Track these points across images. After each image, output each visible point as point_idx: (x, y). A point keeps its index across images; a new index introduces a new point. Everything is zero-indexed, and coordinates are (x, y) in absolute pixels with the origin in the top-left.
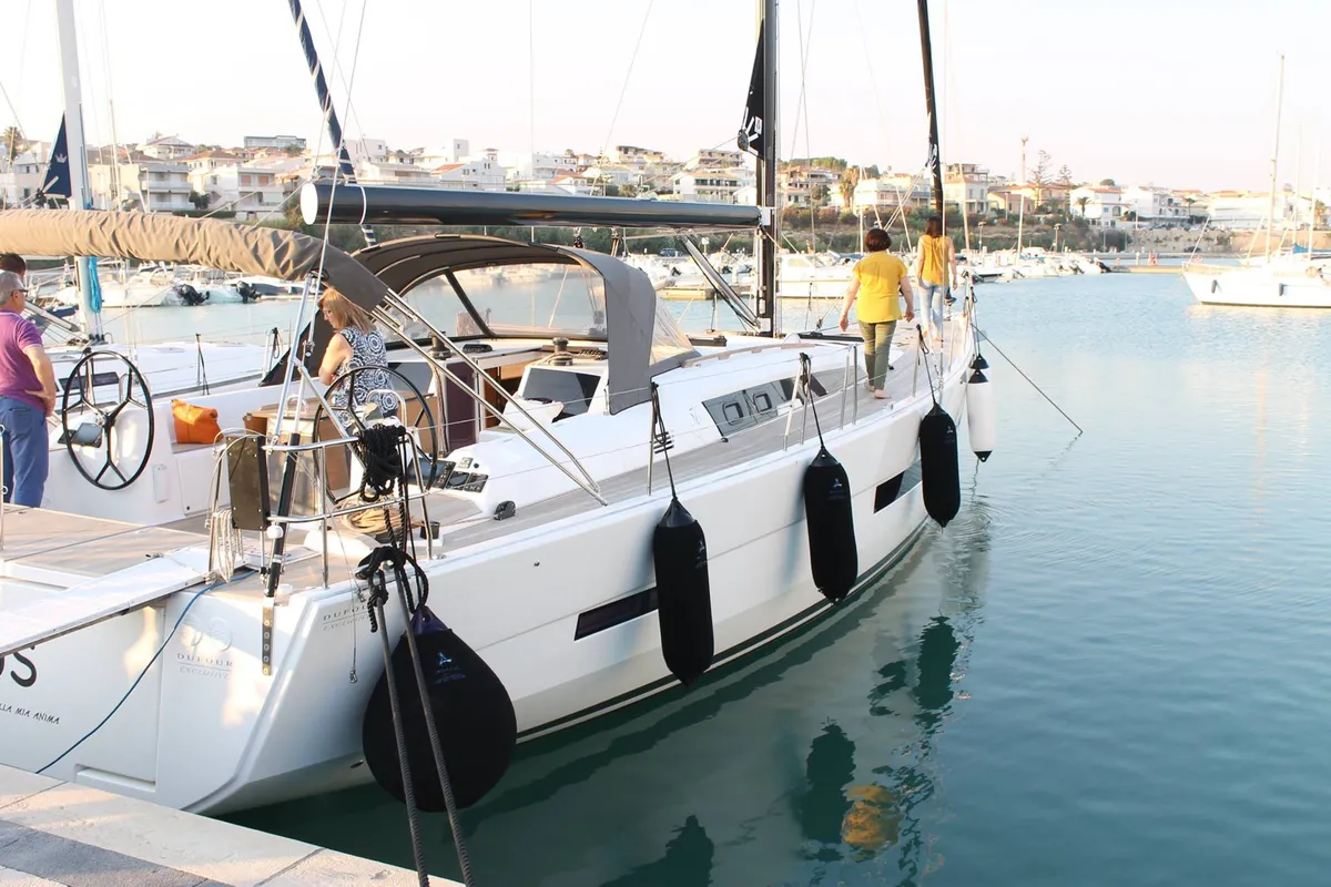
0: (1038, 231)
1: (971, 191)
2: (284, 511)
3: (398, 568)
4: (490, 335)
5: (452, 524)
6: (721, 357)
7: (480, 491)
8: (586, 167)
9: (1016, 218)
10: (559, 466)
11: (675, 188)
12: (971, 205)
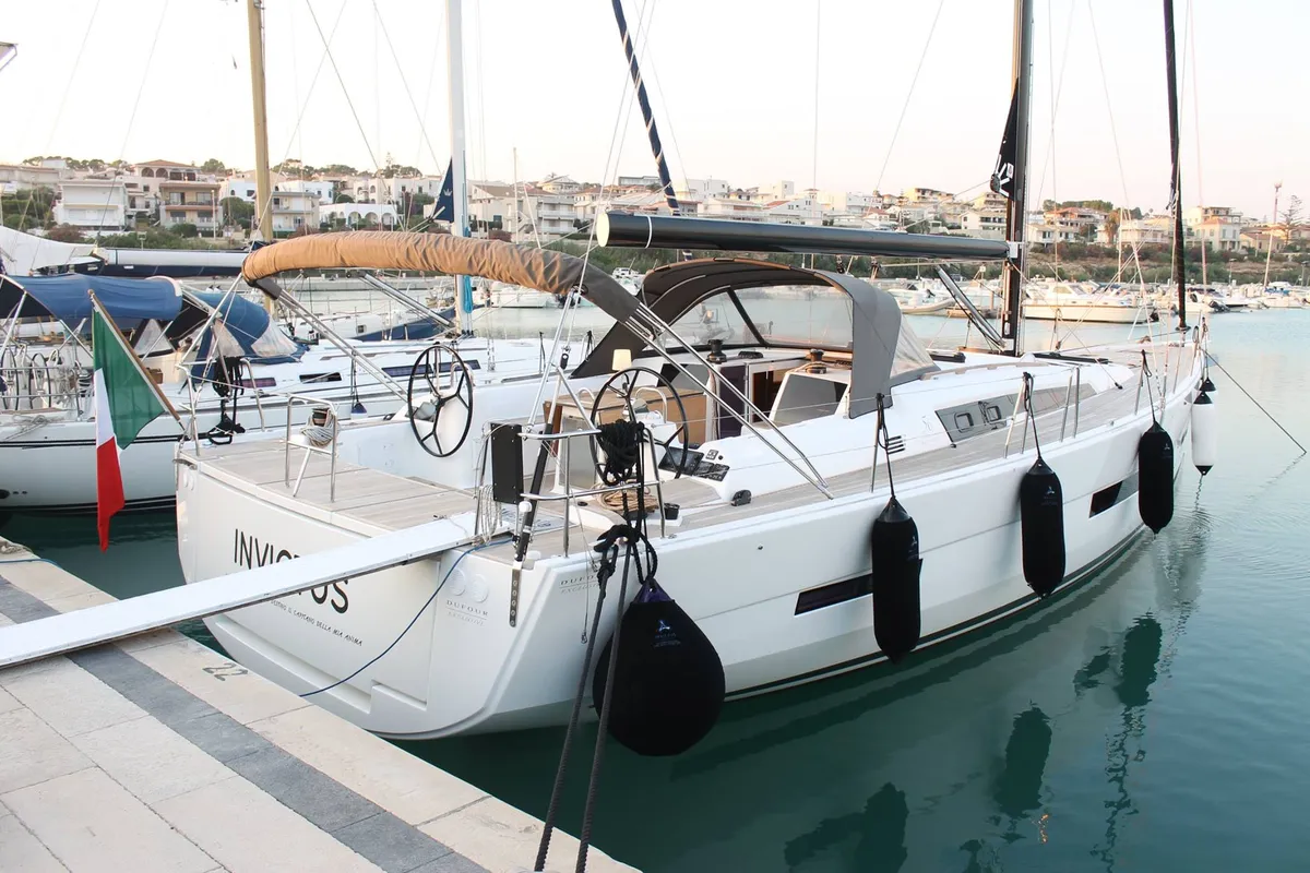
0: (1285, 267)
1: (1224, 231)
2: (535, 489)
3: (631, 544)
4: (764, 344)
5: (692, 507)
6: (958, 372)
7: (721, 480)
8: (890, 205)
9: (1265, 256)
10: (790, 462)
11: (963, 224)
12: (1224, 243)
